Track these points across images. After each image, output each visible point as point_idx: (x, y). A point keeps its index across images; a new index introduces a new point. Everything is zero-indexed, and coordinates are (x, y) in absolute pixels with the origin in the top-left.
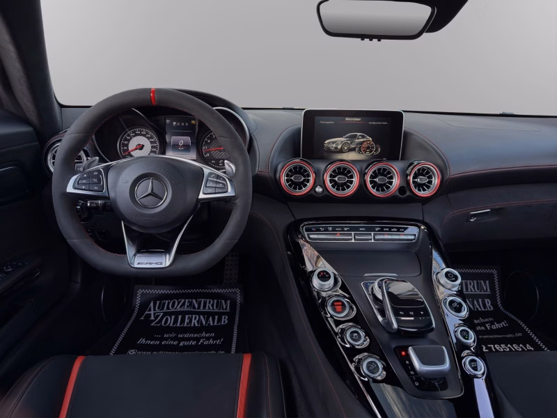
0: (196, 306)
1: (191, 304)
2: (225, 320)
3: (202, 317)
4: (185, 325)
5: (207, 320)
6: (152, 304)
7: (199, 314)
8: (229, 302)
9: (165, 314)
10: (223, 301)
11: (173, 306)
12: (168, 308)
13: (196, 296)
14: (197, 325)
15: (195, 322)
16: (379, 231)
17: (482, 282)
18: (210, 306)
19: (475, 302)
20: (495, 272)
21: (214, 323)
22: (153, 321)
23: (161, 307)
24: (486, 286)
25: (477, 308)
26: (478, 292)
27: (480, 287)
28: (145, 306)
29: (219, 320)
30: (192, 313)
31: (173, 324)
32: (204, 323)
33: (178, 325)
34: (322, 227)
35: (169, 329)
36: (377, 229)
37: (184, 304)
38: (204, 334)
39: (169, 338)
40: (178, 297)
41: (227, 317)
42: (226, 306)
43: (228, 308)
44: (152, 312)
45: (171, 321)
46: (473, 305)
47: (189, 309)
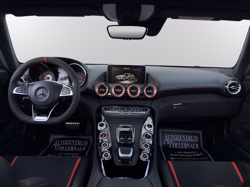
0: (74, 143)
1: (72, 142)
2: (84, 149)
3: (75, 147)
4: (68, 150)
5: (77, 149)
6: (56, 142)
7: (74, 146)
8: (87, 142)
9: (61, 146)
10: (85, 142)
11: (64, 143)
12: (62, 143)
13: (74, 139)
14: (72, 150)
15: (72, 149)
16: (132, 110)
17: (195, 136)
18: (79, 143)
19: (191, 145)
20: (200, 132)
21: (79, 149)
22: (56, 148)
23: (60, 143)
24: (196, 138)
25: (192, 148)
26: (193, 141)
27: (193, 139)
28: (53, 142)
29: (82, 149)
30: (71, 146)
31: (63, 150)
32: (76, 150)
33: (65, 150)
34: (111, 108)
35: (61, 152)
36: (131, 110)
37: (69, 142)
38: (74, 154)
39: (60, 154)
40: (67, 139)
41: (85, 148)
42: (86, 143)
43: (86, 144)
44: (56, 145)
45: (62, 148)
46: (190, 146)
47: (70, 144)
